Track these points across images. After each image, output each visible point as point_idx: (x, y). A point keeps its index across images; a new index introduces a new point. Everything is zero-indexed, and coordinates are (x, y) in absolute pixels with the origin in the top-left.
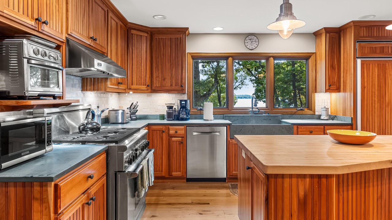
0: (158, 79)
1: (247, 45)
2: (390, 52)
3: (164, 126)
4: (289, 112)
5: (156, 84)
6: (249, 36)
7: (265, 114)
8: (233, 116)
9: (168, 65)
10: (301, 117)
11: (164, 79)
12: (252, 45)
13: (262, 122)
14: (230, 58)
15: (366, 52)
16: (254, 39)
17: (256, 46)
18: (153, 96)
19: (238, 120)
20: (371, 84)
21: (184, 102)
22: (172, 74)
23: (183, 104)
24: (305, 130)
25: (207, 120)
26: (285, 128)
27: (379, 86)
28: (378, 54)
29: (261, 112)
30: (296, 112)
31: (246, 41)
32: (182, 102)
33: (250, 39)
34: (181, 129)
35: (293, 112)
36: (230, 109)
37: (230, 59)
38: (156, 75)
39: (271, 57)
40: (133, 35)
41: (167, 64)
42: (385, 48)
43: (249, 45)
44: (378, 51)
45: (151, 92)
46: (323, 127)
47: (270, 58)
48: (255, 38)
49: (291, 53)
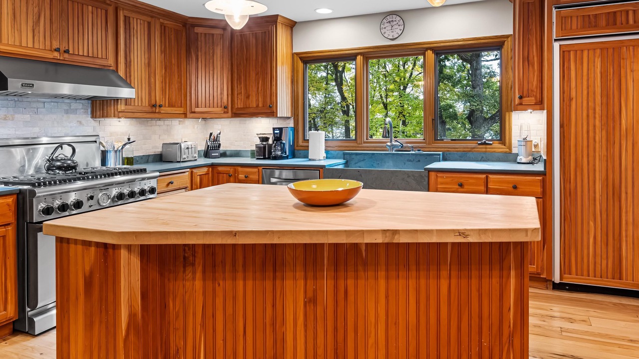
0: (239, 96)
1: (385, 33)
2: (631, 21)
3: (232, 167)
4: (460, 148)
5: (237, 104)
6: (388, 17)
7: (413, 150)
8: (357, 154)
9: (253, 74)
10: (483, 157)
11: (248, 97)
12: (392, 32)
13: (405, 164)
14: (359, 56)
15: (574, 27)
16: (395, 21)
17: (400, 33)
18: (247, 122)
19: (364, 160)
20: (585, 92)
21: (278, 132)
22: (258, 88)
23: (277, 133)
24: (448, 180)
25: (313, 160)
26: (413, 176)
27: (606, 94)
28: (603, 28)
29: (405, 147)
30: (474, 148)
31: (382, 26)
32: (276, 132)
33: (390, 22)
34: (253, 173)
35: (468, 148)
36: (359, 141)
37: (359, 58)
38: (237, 91)
39: (427, 49)
40: (197, 35)
41: (251, 72)
42: (618, 14)
43: (388, 33)
44: (603, 22)
45: (232, 117)
46: (484, 176)
47: (426, 52)
48: (398, 18)
49: (464, 40)
